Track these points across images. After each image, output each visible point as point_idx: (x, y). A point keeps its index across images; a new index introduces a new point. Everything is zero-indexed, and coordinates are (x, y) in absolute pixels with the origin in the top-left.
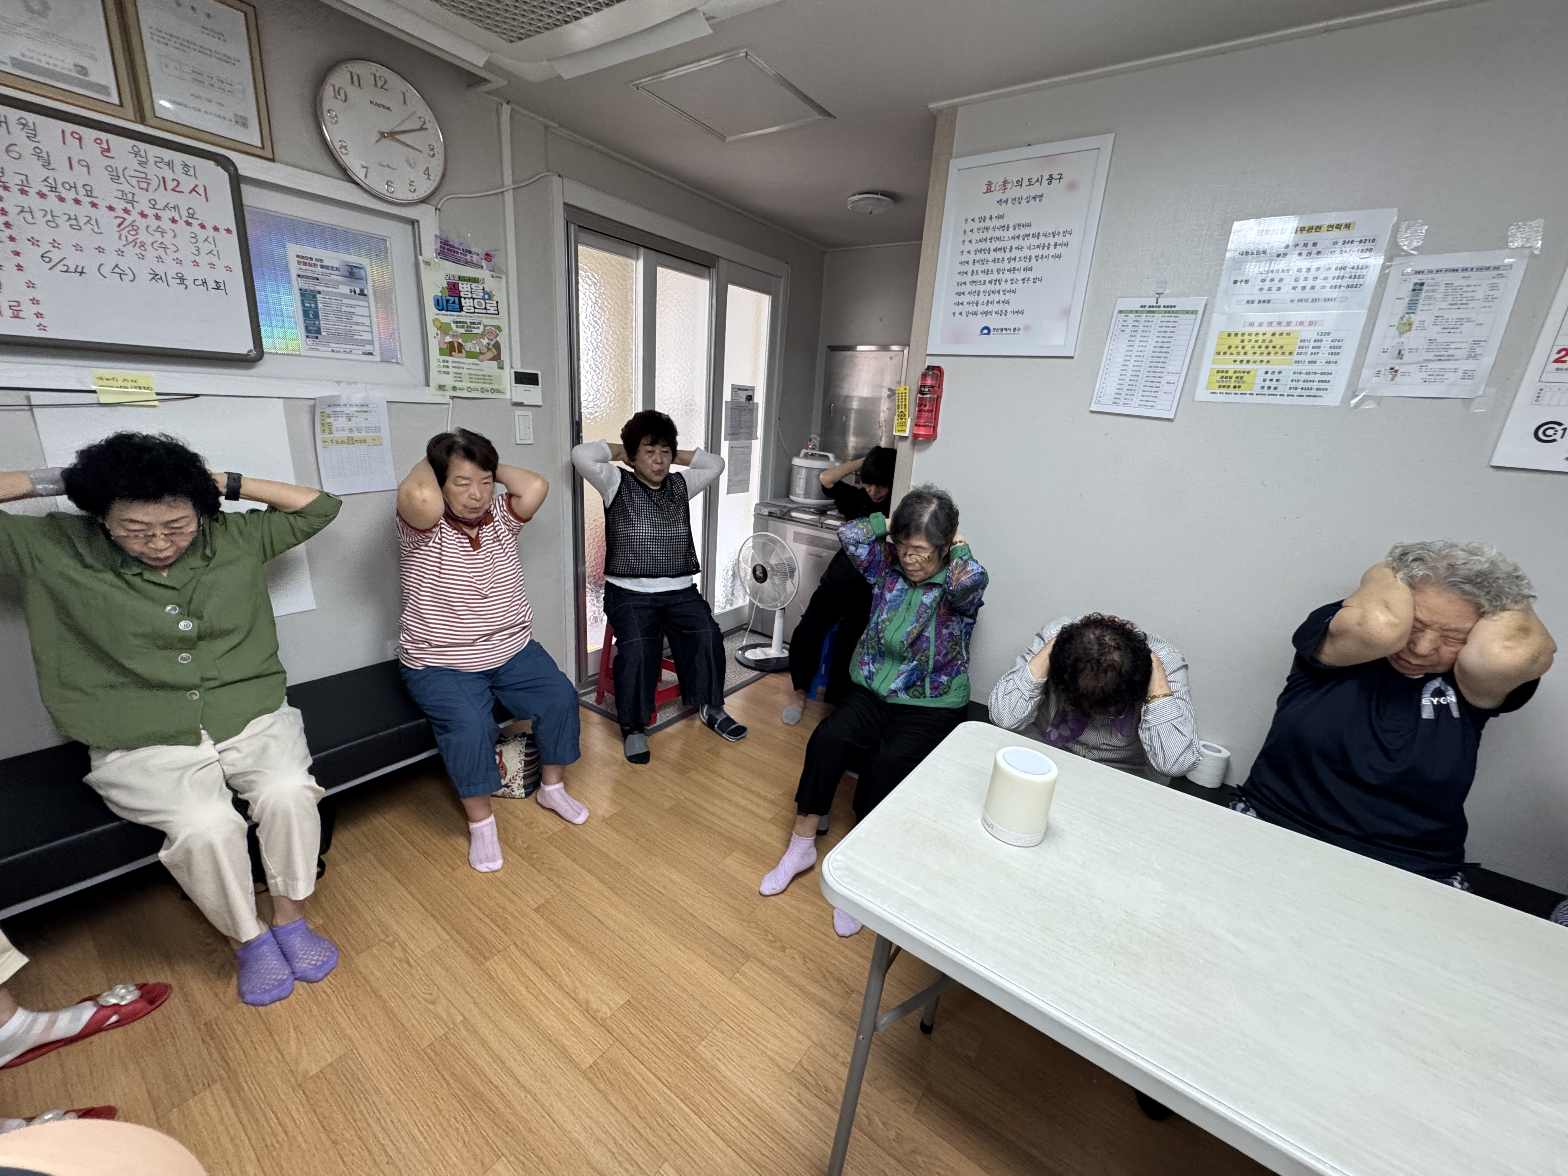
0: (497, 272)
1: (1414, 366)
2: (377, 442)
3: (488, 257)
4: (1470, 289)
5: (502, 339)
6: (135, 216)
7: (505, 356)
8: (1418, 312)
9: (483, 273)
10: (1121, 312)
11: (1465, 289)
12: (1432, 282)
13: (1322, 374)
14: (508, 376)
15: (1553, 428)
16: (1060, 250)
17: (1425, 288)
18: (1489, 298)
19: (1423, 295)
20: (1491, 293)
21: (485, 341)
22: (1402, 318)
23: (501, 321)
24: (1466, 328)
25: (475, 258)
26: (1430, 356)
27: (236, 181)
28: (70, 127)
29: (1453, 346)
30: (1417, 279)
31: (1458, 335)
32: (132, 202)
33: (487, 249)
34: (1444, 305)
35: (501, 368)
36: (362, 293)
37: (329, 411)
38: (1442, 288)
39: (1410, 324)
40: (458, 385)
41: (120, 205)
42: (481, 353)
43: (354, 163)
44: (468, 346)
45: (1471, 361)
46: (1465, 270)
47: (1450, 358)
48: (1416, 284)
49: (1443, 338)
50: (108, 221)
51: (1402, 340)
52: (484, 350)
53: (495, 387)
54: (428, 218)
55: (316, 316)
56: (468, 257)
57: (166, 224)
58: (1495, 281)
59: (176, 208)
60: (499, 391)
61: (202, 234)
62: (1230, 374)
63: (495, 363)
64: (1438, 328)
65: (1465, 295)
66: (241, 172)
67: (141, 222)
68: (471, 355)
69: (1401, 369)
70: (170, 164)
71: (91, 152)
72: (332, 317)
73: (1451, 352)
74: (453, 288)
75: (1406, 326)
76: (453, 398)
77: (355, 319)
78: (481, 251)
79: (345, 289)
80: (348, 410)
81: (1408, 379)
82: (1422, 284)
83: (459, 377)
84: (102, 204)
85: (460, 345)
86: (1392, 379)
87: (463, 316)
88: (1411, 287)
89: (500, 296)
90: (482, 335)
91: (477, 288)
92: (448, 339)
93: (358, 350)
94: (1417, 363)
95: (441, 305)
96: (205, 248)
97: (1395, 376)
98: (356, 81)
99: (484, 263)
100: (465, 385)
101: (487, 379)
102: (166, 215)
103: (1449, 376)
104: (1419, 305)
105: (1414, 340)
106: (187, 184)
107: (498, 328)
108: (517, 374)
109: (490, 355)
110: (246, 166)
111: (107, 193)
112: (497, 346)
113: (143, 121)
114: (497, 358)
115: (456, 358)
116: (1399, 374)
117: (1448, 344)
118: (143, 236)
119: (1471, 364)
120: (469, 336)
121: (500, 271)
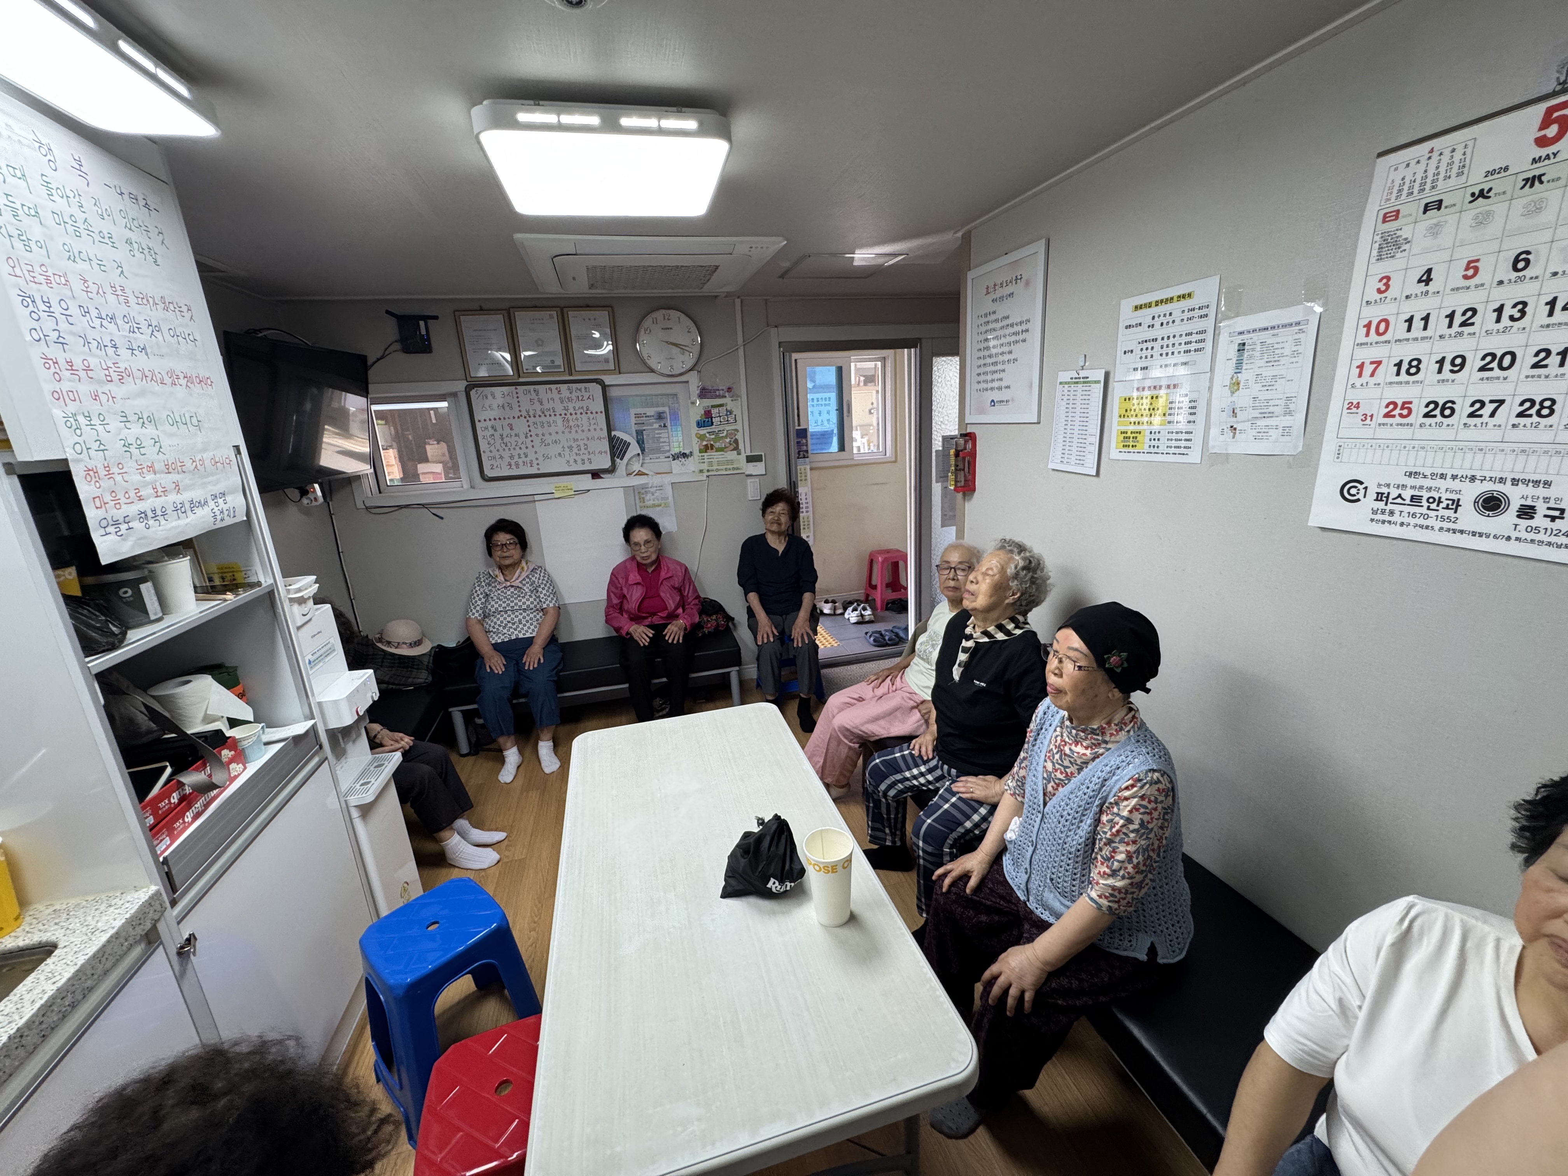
0: (735, 397)
1: (1246, 423)
2: (667, 506)
3: (729, 389)
4: (1279, 346)
5: (739, 437)
6: (568, 415)
7: (741, 446)
8: (1243, 371)
9: (727, 400)
10: (1061, 383)
11: (1276, 346)
12: (1250, 341)
13: (1186, 433)
14: (743, 458)
15: (1355, 487)
16: (1024, 336)
17: (1246, 347)
18: (1295, 354)
19: (1246, 354)
20: (1295, 348)
21: (728, 440)
22: (1232, 378)
23: (738, 426)
24: (1280, 384)
25: (721, 392)
26: (1256, 414)
27: (604, 387)
28: (548, 386)
29: (1271, 403)
30: (1239, 339)
31: (1274, 392)
32: (567, 410)
33: (728, 385)
34: (1262, 363)
35: (739, 454)
36: (665, 426)
37: (643, 491)
38: (1258, 348)
39: (1238, 384)
40: (710, 468)
41: (563, 412)
42: (726, 447)
43: (652, 363)
44: (717, 445)
45: (1288, 417)
46: (1273, 328)
47: (1271, 415)
48: (1240, 344)
49: (1263, 396)
50: (559, 420)
51: (1233, 399)
52: (728, 445)
53: (735, 466)
54: (693, 378)
55: (643, 442)
56: (717, 393)
57: (579, 416)
58: (1296, 336)
59: (582, 408)
60: (738, 469)
61: (591, 416)
62: (1129, 434)
63: (735, 452)
64: (1258, 387)
65: (1277, 352)
66: (606, 383)
67: (570, 417)
68: (719, 450)
69: (1238, 426)
70: (580, 390)
71: (555, 395)
72: (650, 441)
73: (1271, 409)
74: (708, 414)
75: (1235, 385)
76: (708, 476)
77: (662, 440)
78: (725, 388)
79: (656, 426)
80: (652, 490)
81: (1243, 436)
82: (1244, 344)
83: (710, 464)
84: (558, 414)
85: (712, 445)
86: (1234, 437)
87: (713, 428)
88: (1237, 348)
89: (737, 412)
90: (726, 437)
91: (723, 410)
92: (705, 443)
93: (662, 456)
94: (1248, 421)
95: (700, 425)
96: (592, 422)
97: (1235, 433)
98: (655, 321)
99: (727, 394)
100: (715, 468)
101: (732, 462)
102: (578, 412)
103: (1272, 432)
104: (1244, 365)
105: (1243, 398)
106: (586, 395)
107: (737, 430)
108: (747, 457)
109: (732, 447)
110: (608, 380)
111: (559, 409)
112: (736, 441)
113: (571, 374)
114: (736, 448)
115: (710, 453)
116: (1237, 432)
117: (1268, 401)
118: (571, 423)
119: (1286, 421)
120: (718, 439)
121: (738, 396)
